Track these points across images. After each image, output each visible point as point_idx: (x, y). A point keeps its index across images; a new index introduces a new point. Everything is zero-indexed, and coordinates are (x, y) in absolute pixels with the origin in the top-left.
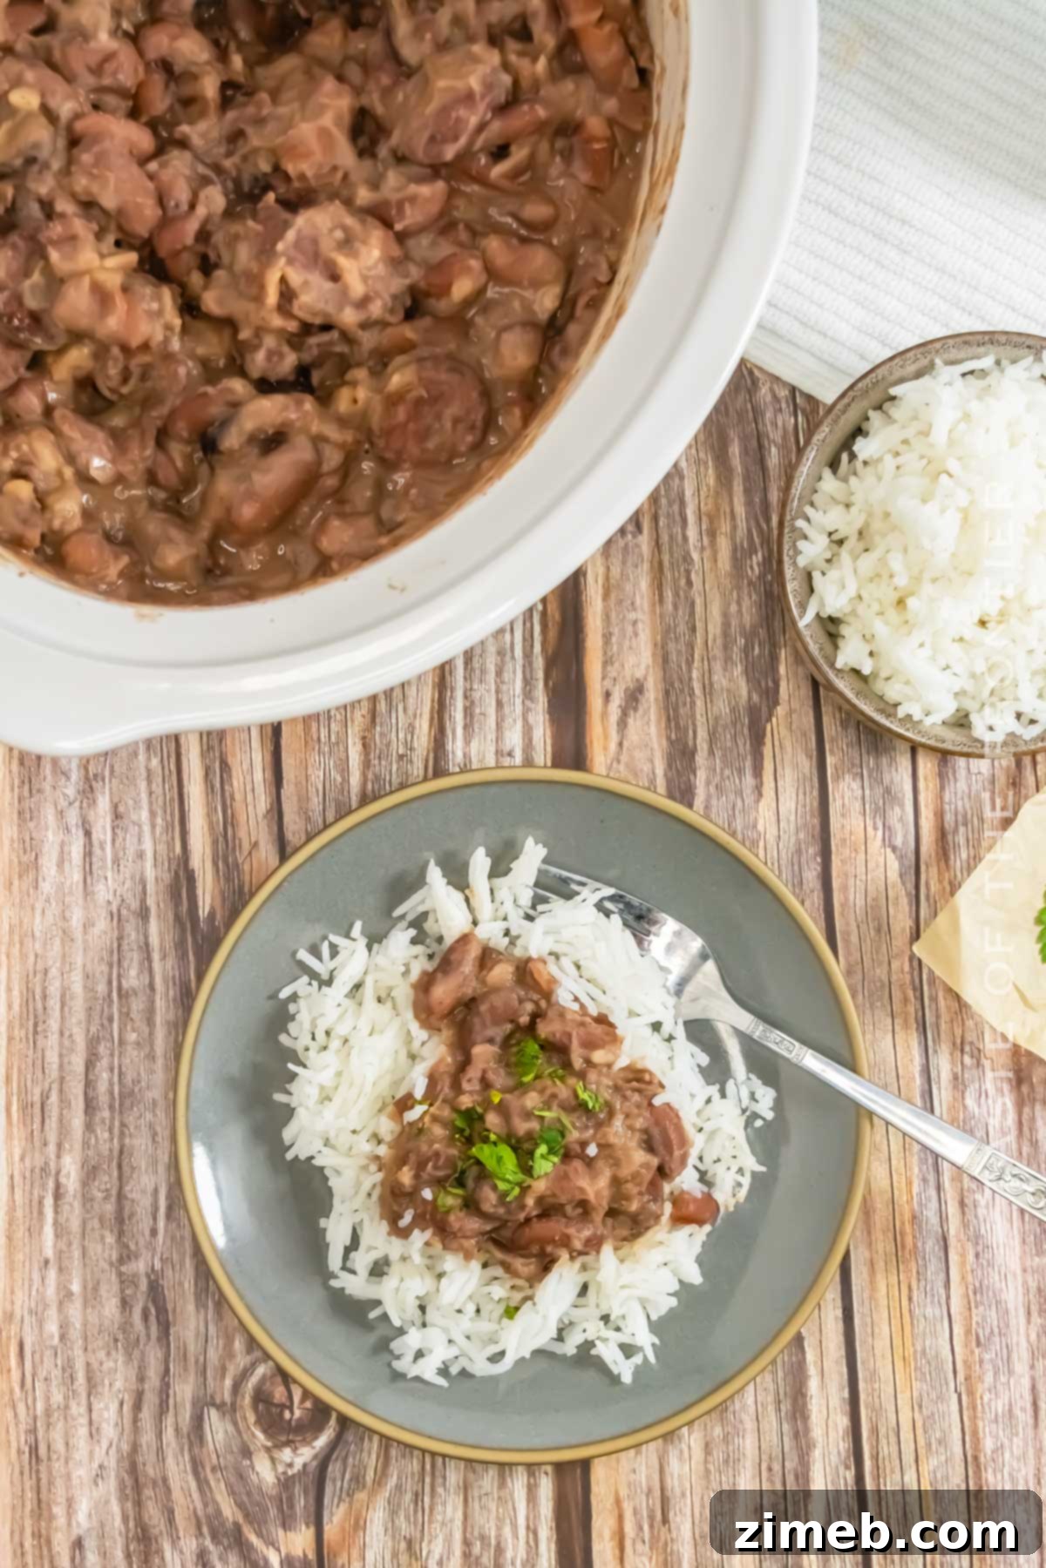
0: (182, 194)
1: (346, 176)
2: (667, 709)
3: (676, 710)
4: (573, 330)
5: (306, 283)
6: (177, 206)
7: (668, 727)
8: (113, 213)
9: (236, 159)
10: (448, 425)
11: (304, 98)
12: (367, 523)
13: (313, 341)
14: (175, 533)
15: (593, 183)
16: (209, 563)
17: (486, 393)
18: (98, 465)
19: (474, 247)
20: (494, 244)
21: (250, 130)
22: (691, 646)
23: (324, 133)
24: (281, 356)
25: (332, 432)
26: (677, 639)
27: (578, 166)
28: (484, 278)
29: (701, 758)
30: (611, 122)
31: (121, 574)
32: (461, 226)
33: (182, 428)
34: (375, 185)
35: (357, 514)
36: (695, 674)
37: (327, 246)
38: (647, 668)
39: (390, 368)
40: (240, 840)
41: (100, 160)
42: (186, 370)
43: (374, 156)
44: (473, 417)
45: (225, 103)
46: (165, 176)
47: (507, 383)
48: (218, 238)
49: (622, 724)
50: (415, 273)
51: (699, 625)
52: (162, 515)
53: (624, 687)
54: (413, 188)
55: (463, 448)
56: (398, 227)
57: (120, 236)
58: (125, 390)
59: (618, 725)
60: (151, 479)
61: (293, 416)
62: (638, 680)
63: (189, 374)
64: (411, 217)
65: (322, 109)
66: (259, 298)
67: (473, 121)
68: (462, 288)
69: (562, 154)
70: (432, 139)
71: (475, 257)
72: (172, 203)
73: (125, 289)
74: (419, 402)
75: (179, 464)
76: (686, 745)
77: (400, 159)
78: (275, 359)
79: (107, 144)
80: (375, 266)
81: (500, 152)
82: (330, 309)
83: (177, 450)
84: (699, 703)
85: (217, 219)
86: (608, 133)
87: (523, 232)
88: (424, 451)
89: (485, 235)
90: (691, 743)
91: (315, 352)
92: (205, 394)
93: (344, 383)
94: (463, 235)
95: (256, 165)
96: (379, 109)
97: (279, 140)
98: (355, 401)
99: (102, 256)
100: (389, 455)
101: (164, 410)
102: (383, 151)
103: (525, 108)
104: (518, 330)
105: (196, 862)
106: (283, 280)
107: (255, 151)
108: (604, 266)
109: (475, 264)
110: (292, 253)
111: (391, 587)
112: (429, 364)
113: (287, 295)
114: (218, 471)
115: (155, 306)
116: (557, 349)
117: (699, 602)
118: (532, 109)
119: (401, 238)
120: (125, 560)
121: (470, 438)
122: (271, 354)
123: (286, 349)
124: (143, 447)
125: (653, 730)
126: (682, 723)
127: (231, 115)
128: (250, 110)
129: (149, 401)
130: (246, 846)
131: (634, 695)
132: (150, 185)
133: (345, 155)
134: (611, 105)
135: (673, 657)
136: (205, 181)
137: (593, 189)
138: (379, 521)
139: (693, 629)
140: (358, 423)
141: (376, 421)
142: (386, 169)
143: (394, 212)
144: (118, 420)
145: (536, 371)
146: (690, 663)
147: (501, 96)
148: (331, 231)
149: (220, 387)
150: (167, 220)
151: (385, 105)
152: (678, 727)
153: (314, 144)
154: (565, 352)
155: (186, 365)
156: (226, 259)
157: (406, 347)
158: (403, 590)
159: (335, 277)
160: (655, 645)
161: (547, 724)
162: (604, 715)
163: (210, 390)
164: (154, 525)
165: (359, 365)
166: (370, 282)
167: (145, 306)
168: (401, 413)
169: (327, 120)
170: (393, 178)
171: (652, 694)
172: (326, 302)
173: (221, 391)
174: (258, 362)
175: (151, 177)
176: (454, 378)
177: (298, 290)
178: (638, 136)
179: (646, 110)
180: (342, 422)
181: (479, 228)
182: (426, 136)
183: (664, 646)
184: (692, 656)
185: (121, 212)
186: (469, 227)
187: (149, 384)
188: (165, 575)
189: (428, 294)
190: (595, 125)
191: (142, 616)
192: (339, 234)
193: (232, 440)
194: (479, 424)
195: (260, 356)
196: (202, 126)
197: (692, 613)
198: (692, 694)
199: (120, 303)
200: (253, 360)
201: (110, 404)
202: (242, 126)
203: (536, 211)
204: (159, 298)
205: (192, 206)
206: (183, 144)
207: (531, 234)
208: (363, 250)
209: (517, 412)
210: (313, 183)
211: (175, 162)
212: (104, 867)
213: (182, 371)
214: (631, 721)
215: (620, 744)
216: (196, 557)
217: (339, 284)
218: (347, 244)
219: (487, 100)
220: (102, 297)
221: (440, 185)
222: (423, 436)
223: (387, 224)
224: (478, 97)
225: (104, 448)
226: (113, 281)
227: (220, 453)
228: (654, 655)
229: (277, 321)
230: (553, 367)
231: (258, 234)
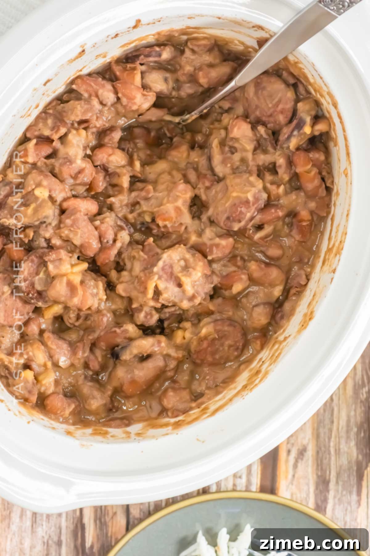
0: (110, 236)
1: (186, 228)
2: (317, 460)
3: (321, 461)
4: (287, 306)
5: (166, 288)
6: (107, 242)
7: (317, 469)
8: (78, 246)
9: (135, 214)
10: (226, 348)
11: (169, 190)
12: (185, 395)
13: (166, 310)
14: (96, 393)
15: (302, 240)
16: (111, 406)
17: (245, 335)
18: (63, 361)
19: (245, 268)
20: (253, 266)
21: (142, 202)
22: (331, 430)
23: (178, 209)
24: (152, 316)
25: (172, 352)
26: (324, 427)
27: (294, 232)
28: (248, 283)
29: (332, 485)
30: (312, 213)
31: (71, 413)
32: (239, 258)
33: (103, 345)
34: (200, 234)
35: (180, 389)
36: (332, 444)
37: (177, 269)
38: (309, 440)
39: (202, 324)
40: (108, 511)
41: (75, 222)
42: (107, 318)
43: (199, 218)
44: (238, 344)
45: (131, 189)
46: (103, 227)
47: (255, 330)
48: (125, 255)
49: (295, 466)
50: (216, 280)
51: (335, 420)
52: (90, 384)
53: (297, 448)
54: (217, 240)
55: (232, 358)
56: (210, 258)
57: (80, 255)
58: (77, 324)
59: (293, 466)
60: (86, 366)
61: (156, 349)
62: (304, 446)
63: (108, 320)
64: (216, 254)
65: (177, 198)
66: (144, 291)
67: (249, 215)
68: (237, 288)
69: (287, 225)
70: (228, 218)
71: (244, 274)
72: (105, 241)
73: (82, 282)
74: (214, 339)
75: (100, 359)
76: (325, 479)
77: (212, 222)
78: (149, 317)
79: (78, 215)
80: (199, 280)
81: (260, 227)
82: (177, 300)
83: (99, 353)
84: (333, 458)
85: (125, 247)
86: (310, 218)
87: (267, 261)
88: (214, 359)
89: (250, 261)
90: (327, 478)
91: (167, 315)
92: (115, 332)
93: (179, 328)
94: (240, 263)
95: (143, 217)
96: (204, 197)
97: (155, 210)
98: (184, 338)
99: (72, 266)
100: (198, 361)
101: (96, 335)
102: (204, 218)
103: (273, 211)
104: (262, 307)
105: (86, 520)
106: (156, 287)
107: (144, 212)
108: (304, 277)
109: (244, 277)
110: (161, 273)
111: (198, 440)
112: (219, 323)
113: (157, 293)
114: (118, 365)
115: (95, 291)
116: (279, 315)
117: (336, 409)
118: (276, 211)
119: (210, 262)
120: (73, 406)
121: (236, 353)
122: (147, 314)
123: (154, 312)
124: (84, 352)
125: (310, 470)
126: (324, 468)
127: (134, 194)
128: (143, 194)
129: (88, 330)
130: (111, 514)
131: (302, 453)
132: (96, 233)
133: (187, 218)
134: (312, 205)
135: (322, 435)
136: (121, 228)
137: (300, 242)
138: (191, 393)
139: (332, 422)
140: (186, 348)
141: (193, 347)
142: (205, 228)
143: (208, 250)
144: (73, 336)
145: (269, 324)
146: (330, 439)
147: (262, 204)
148: (179, 261)
149: (122, 329)
150: (103, 248)
151: (206, 196)
152: (322, 469)
153: (173, 214)
154: (282, 318)
155: (107, 316)
156: (128, 265)
157: (210, 313)
158: (203, 442)
159: (180, 285)
160: (313, 429)
161: (259, 464)
162: (287, 461)
163: (118, 330)
164: (87, 388)
165: (187, 320)
166: (196, 287)
167: (90, 291)
168: (205, 344)
169: (179, 203)
170: (209, 233)
171: (310, 453)
172: (175, 297)
173: (123, 331)
174: (141, 317)
175: (96, 228)
176: (231, 329)
177: (163, 292)
178: (323, 219)
179: (328, 206)
180: (178, 347)
181: (246, 258)
182: (226, 216)
183: (318, 429)
184: (331, 435)
185: (82, 246)
186: (242, 258)
187: (89, 322)
188: (90, 413)
189: (221, 288)
190: (304, 214)
191: (83, 445)
192: (182, 263)
193: (126, 356)
194: (240, 347)
195: (142, 315)
196: (121, 197)
197: (332, 414)
198: (329, 453)
199: (80, 292)
200: (138, 317)
201: (68, 329)
202: (139, 200)
203: (274, 252)
204: (97, 287)
205: (115, 241)
206: (111, 208)
207: (271, 262)
208: (194, 273)
209: (258, 342)
210: (170, 230)
211: (108, 220)
212: (42, 520)
213: (105, 319)
214: (299, 465)
215: (294, 476)
216: (105, 405)
217: (182, 288)
218: (186, 268)
219: (256, 206)
220: (72, 287)
221: (231, 240)
222: (213, 354)
223: (205, 256)
224: (251, 204)
225: (66, 352)
226: (77, 279)
227: (120, 360)
228: (313, 433)
229: (152, 303)
230: (277, 323)
231: (145, 260)
